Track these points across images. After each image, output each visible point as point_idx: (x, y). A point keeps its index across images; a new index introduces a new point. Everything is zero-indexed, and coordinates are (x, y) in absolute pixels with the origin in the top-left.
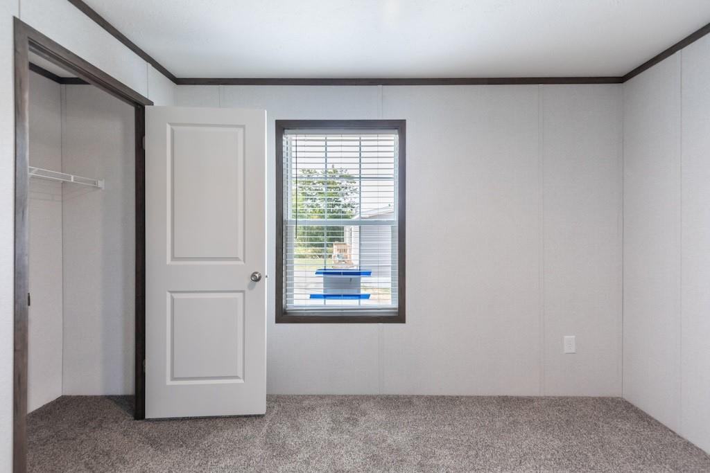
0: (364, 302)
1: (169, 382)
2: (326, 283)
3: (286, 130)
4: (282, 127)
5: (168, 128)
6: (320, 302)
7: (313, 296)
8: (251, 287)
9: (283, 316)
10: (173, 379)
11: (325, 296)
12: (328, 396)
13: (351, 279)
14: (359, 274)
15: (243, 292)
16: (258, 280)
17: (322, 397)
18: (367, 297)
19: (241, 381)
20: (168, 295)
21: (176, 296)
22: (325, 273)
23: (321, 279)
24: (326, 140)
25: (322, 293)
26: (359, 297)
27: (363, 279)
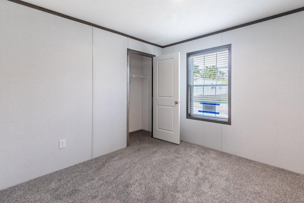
0: (217, 115)
1: (158, 129)
2: (203, 107)
3: (190, 56)
4: (189, 55)
5: (157, 62)
6: (202, 113)
7: (199, 111)
8: (175, 105)
9: (189, 116)
10: (158, 128)
11: (203, 112)
12: (201, 146)
13: (212, 106)
14: (215, 104)
15: (173, 106)
16: (177, 103)
17: (199, 146)
18: (218, 113)
19: (173, 133)
20: (157, 106)
21: (159, 106)
22: (203, 103)
23: (202, 105)
24: (204, 56)
25: (202, 110)
26: (215, 113)
27: (217, 106)
